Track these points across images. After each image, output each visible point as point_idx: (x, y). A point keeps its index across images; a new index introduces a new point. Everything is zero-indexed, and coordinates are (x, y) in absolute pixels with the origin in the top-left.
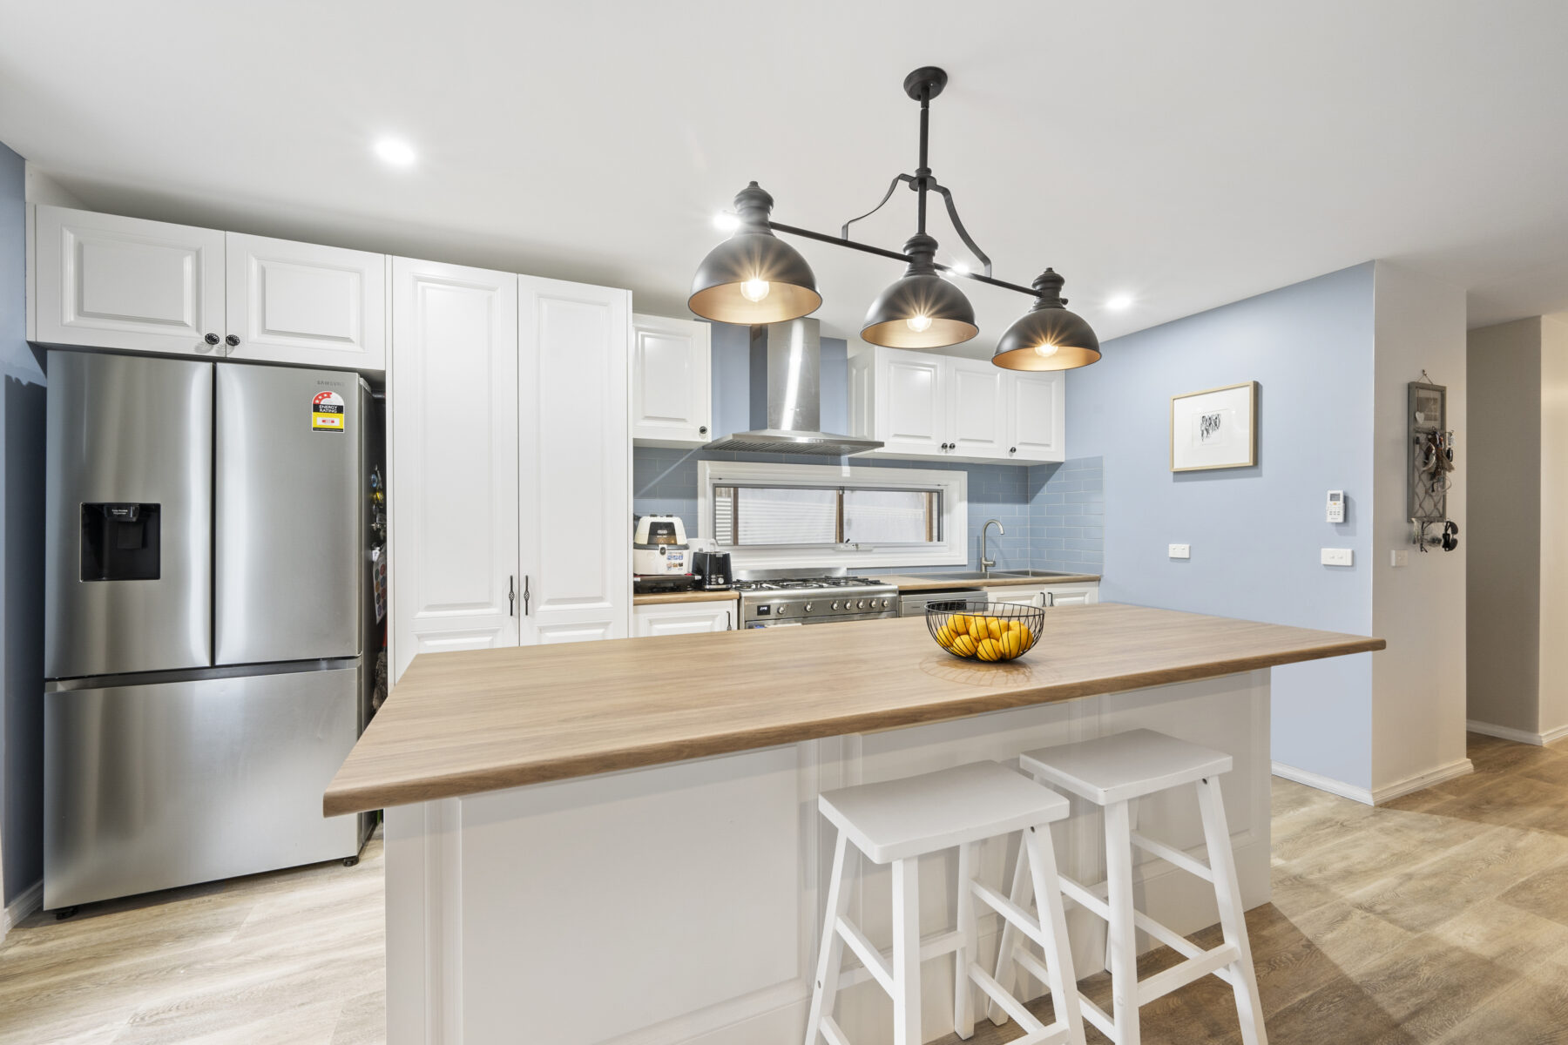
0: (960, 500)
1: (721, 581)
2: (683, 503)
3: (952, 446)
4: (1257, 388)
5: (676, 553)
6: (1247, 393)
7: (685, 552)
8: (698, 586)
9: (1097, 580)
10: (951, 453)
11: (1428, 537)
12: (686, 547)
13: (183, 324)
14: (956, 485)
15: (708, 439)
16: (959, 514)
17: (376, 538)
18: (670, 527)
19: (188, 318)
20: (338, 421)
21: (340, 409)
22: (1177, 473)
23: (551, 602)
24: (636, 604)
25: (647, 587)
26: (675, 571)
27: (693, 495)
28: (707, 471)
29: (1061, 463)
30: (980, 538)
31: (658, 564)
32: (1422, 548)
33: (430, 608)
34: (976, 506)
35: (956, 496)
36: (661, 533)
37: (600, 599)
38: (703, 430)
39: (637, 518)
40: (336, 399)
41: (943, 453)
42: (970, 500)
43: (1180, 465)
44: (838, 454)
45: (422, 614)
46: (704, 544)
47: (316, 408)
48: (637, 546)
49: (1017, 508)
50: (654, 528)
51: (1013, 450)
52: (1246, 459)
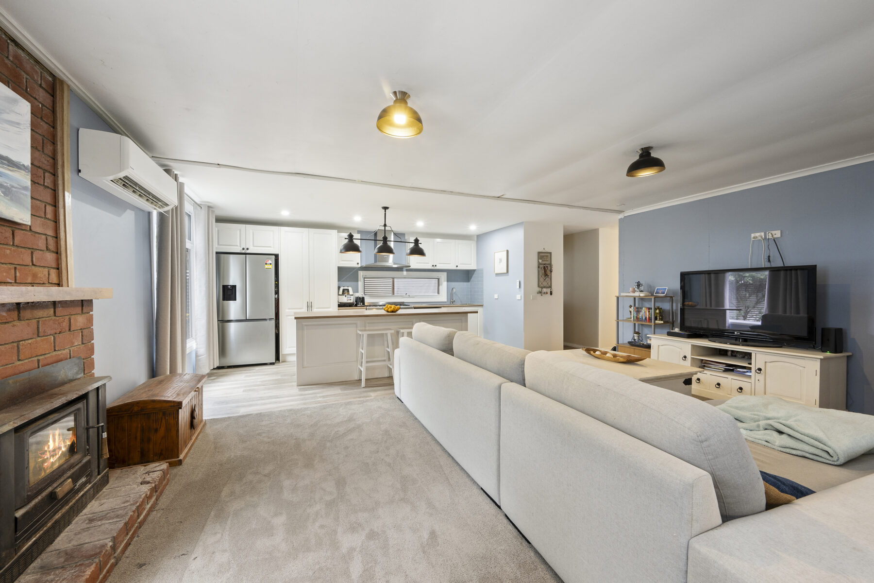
0: (444, 281)
1: (361, 304)
2: (354, 283)
3: (436, 266)
4: (508, 251)
5: (349, 296)
6: (505, 252)
7: (352, 296)
8: (356, 305)
9: (482, 306)
10: (435, 268)
11: (543, 292)
12: (352, 295)
13: (237, 246)
14: (443, 276)
15: (359, 266)
16: (444, 285)
17: (277, 292)
18: (348, 290)
19: (238, 245)
20: (270, 266)
21: (271, 264)
22: (496, 274)
23: (317, 308)
24: (338, 309)
25: (341, 305)
26: (349, 301)
27: (357, 280)
28: (361, 274)
29: (475, 270)
30: (451, 293)
31: (344, 299)
32: (541, 295)
33: (289, 309)
34: (449, 283)
35: (443, 280)
36: (345, 292)
37: (329, 308)
38: (358, 264)
39: (339, 288)
40: (270, 262)
41: (433, 268)
42: (448, 281)
43: (497, 272)
44: (403, 268)
45: (287, 310)
46: (360, 294)
47: (266, 264)
48: (339, 295)
49: (465, 284)
50: (344, 290)
51: (457, 266)
52: (505, 271)
